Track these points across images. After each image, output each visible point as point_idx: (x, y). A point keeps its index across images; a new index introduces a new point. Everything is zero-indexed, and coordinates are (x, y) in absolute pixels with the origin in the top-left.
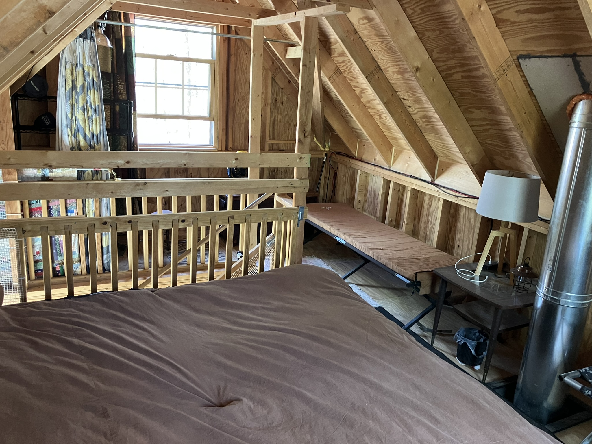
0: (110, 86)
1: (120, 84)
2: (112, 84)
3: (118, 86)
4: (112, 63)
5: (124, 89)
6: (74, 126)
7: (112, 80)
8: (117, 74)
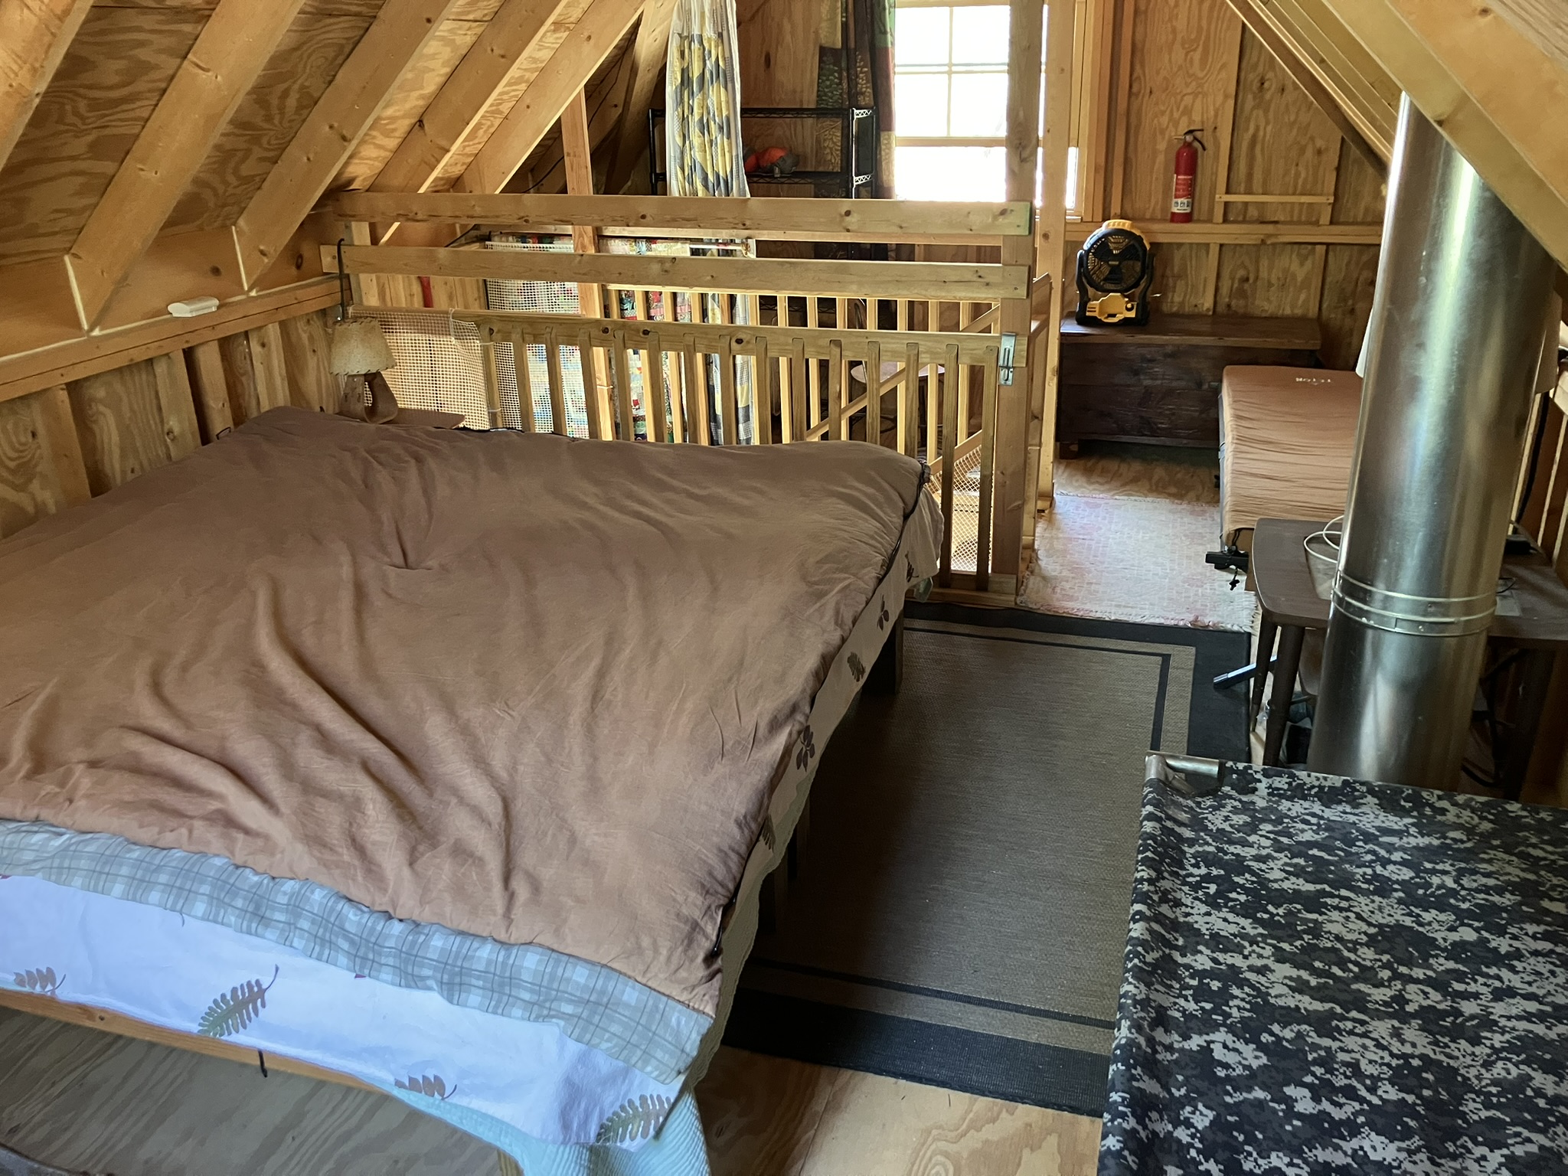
0: (840, 78)
1: (861, 72)
2: (845, 74)
3: (857, 77)
4: (845, 26)
5: (867, 82)
6: (687, 161)
7: (844, 65)
8: (855, 49)
